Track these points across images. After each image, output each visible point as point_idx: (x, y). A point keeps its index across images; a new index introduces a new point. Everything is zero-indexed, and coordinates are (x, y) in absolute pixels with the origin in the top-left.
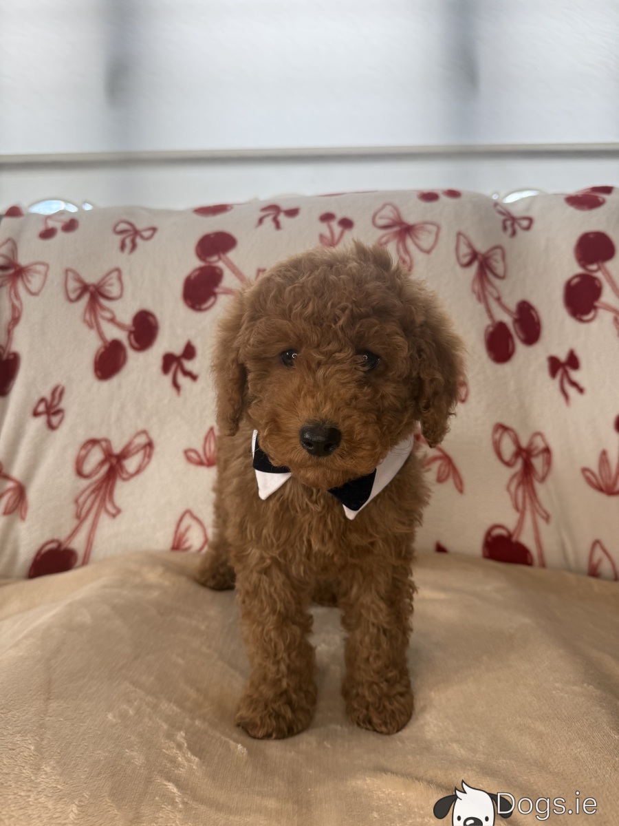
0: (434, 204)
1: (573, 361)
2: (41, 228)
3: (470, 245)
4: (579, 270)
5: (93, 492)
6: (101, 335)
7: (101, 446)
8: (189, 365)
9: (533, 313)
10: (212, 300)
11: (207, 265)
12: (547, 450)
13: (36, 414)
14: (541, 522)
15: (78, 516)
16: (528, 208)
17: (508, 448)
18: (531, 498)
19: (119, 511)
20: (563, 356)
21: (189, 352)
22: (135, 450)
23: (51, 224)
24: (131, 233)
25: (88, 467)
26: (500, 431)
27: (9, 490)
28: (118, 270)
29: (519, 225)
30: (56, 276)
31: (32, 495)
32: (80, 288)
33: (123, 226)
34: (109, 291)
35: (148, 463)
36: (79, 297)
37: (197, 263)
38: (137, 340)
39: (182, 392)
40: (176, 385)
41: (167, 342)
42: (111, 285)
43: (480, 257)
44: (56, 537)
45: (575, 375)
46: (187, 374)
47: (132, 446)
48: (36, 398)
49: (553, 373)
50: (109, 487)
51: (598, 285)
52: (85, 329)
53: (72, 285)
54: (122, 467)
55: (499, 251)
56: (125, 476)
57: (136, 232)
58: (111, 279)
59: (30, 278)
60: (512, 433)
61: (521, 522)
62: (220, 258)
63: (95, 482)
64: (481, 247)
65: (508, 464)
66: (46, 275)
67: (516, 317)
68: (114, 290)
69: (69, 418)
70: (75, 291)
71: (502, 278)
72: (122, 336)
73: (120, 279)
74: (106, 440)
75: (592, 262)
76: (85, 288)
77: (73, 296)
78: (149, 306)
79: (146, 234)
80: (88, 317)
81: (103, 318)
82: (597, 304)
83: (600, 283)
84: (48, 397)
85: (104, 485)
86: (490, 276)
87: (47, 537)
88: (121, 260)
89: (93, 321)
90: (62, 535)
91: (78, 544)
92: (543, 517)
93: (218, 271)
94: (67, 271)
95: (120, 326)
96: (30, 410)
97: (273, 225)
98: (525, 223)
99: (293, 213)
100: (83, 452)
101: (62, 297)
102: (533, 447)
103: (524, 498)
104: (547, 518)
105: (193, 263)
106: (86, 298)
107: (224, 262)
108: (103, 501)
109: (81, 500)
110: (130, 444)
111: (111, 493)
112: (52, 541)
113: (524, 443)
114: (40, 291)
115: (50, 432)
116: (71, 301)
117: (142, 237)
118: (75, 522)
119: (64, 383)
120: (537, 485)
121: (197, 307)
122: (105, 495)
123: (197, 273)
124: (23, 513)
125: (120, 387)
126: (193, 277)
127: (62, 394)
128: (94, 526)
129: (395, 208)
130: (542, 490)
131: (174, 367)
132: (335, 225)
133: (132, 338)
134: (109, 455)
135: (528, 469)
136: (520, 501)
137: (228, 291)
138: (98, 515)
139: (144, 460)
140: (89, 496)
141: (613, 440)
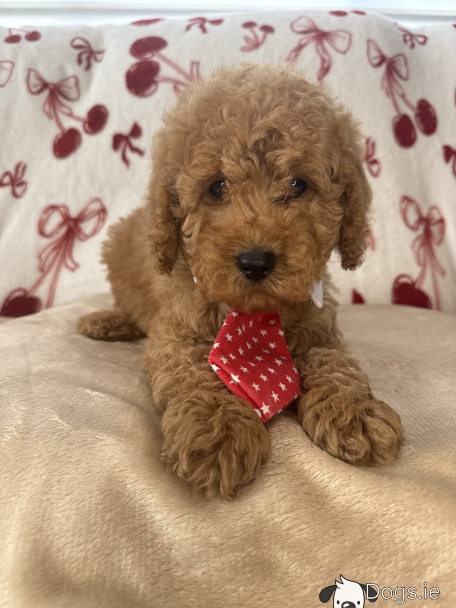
0: (344, 18)
2: (7, 35)
3: (379, 50)
5: (54, 249)
6: (59, 124)
7: (60, 211)
8: (136, 143)
9: (430, 110)
10: (153, 87)
12: (442, 221)
13: (2, 184)
14: (439, 277)
15: (41, 270)
17: (413, 217)
18: (430, 257)
19: (77, 266)
20: (455, 146)
21: (136, 131)
22: (91, 215)
23: (14, 33)
25: (49, 227)
26: (405, 203)
28: (76, 78)
29: (417, 40)
30: (20, 73)
32: (40, 85)
33: (78, 42)
34: (67, 92)
35: (102, 225)
36: (40, 91)
37: (134, 60)
38: (90, 126)
39: (131, 165)
40: (125, 160)
41: (116, 125)
42: (69, 88)
43: (387, 60)
44: (23, 286)
46: (135, 150)
47: (87, 213)
49: (447, 158)
50: (68, 245)
52: (45, 119)
53: (34, 81)
54: (79, 230)
55: (402, 58)
56: (82, 236)
58: (69, 83)
60: (415, 205)
61: (422, 274)
63: (56, 241)
64: (389, 53)
65: (413, 229)
66: (11, 71)
67: (417, 112)
69: (32, 189)
70: (36, 86)
71: (406, 79)
72: (78, 126)
73: (77, 85)
74: (65, 207)
76: (45, 85)
77: (34, 90)
78: (101, 101)
80: (47, 109)
84: (12, 171)
86: (396, 77)
87: (14, 286)
88: (78, 71)
89: (52, 113)
90: (28, 285)
91: (41, 293)
92: (440, 272)
94: (30, 70)
95: (77, 118)
97: (200, 30)
99: (218, 22)
100: (45, 216)
101: (24, 90)
102: (431, 217)
103: (425, 256)
104: (443, 273)
106: (46, 93)
107: (158, 57)
108: (63, 257)
110: (86, 209)
111: (70, 251)
112: (19, 290)
113: (425, 213)
114: (5, 84)
115: (14, 199)
116: (32, 93)
118: (38, 275)
119: (26, 160)
120: (435, 247)
121: (141, 94)
122: (65, 251)
123: (135, 68)
125: (75, 163)
126: (132, 70)
127: (24, 169)
128: (56, 278)
129: (310, 20)
130: (439, 251)
131: (123, 144)
132: (257, 30)
133: (87, 126)
134: (67, 219)
135: (428, 235)
136: (422, 258)
137: (167, 80)
138: (59, 269)
139: (99, 224)
140: (50, 253)
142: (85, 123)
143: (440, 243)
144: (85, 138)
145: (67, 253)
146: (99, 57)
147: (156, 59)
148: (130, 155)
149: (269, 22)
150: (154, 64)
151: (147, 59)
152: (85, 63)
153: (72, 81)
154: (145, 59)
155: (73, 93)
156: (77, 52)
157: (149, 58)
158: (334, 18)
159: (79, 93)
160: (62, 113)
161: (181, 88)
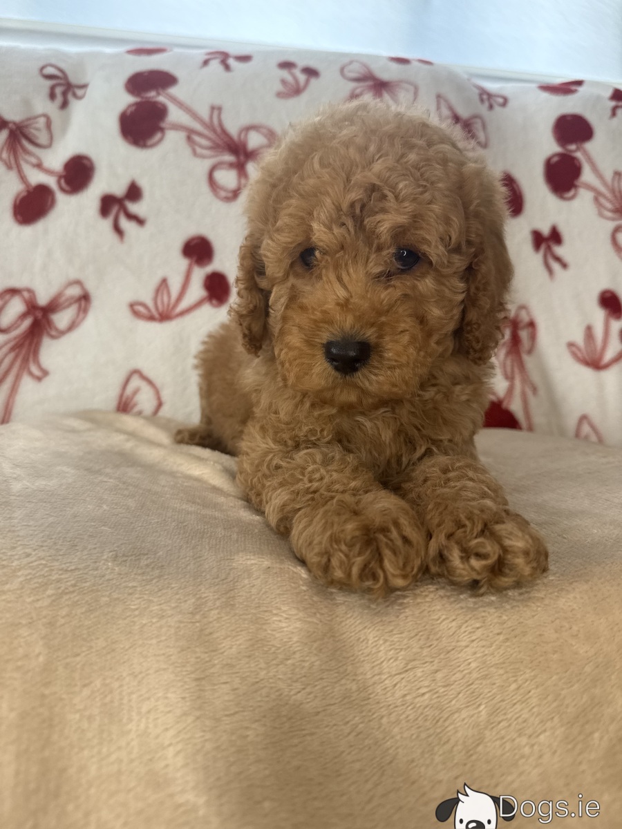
0: (406, 66)
1: (556, 237)
3: (451, 108)
4: (558, 149)
5: (12, 349)
6: (23, 178)
7: (23, 297)
8: (133, 208)
9: (515, 186)
10: (158, 135)
11: (144, 100)
12: (532, 325)
14: (530, 394)
18: (519, 367)
19: (45, 373)
20: (545, 231)
21: (134, 192)
22: (67, 304)
25: (6, 319)
28: (47, 117)
29: (495, 101)
33: (50, 71)
34: (34, 136)
35: (84, 318)
38: (68, 183)
39: (126, 238)
40: (118, 230)
41: (105, 182)
42: (38, 129)
43: (461, 120)
45: (559, 250)
46: (132, 217)
47: (63, 299)
49: (537, 247)
50: (33, 345)
51: (578, 164)
54: (49, 323)
55: (478, 121)
56: (53, 333)
58: (37, 123)
61: (510, 390)
62: (159, 94)
63: (15, 338)
71: (484, 146)
72: (51, 182)
73: (48, 126)
74: (29, 291)
76: (2, 124)
78: (85, 150)
82: (577, 183)
83: (580, 162)
85: (27, 343)
89: (13, 161)
92: (531, 389)
95: (48, 171)
97: (221, 67)
98: (500, 100)
99: (244, 59)
102: (519, 319)
103: (513, 367)
104: (535, 390)
105: (125, 100)
107: (166, 97)
108: (25, 361)
110: (60, 295)
111: (36, 353)
117: (74, 94)
120: (525, 357)
121: (143, 143)
122: (28, 353)
123: (133, 108)
125: (46, 232)
126: (129, 112)
128: (14, 390)
129: (365, 65)
130: (529, 361)
131: (115, 210)
132: (297, 72)
133: (63, 181)
134: (32, 307)
135: (515, 341)
136: (509, 369)
137: (177, 127)
138: (18, 378)
139: (78, 315)
140: (6, 355)
141: (598, 316)
142: (60, 177)
143: (530, 352)
144: (61, 197)
145: (31, 356)
146: (79, 92)
147: (161, 99)
148: (125, 223)
149: (312, 64)
150: (159, 106)
151: (150, 98)
152: (59, 99)
153: (42, 121)
154: (146, 98)
155: (42, 138)
156: (49, 83)
157: (153, 97)
158: (395, 66)
159: (51, 138)
160: (27, 162)
161: (197, 138)
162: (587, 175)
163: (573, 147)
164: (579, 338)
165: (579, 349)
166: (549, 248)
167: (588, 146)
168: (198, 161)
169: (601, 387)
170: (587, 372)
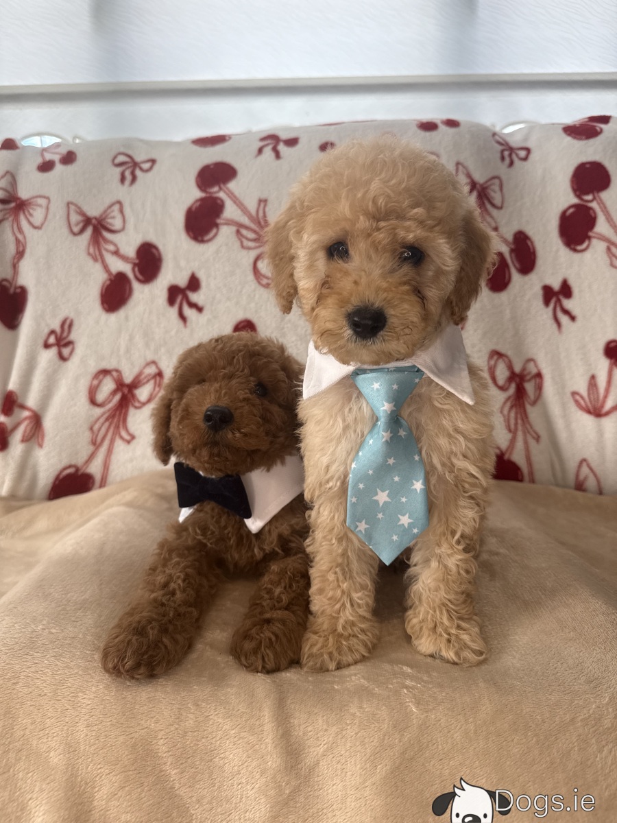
0: (434, 134)
1: (566, 290)
2: (39, 161)
3: (469, 176)
4: (575, 201)
5: (107, 419)
6: (106, 268)
7: (112, 375)
8: (194, 297)
9: (529, 243)
10: (214, 231)
11: (208, 195)
12: (539, 375)
13: (47, 346)
14: (532, 442)
15: (94, 443)
16: (526, 139)
17: (502, 373)
18: (523, 420)
19: (133, 437)
20: (556, 285)
21: (194, 284)
22: (145, 381)
23: (48, 157)
24: (130, 165)
25: (101, 396)
26: (495, 357)
27: (26, 418)
28: (119, 202)
29: (517, 155)
30: (58, 209)
31: (48, 423)
32: (82, 221)
33: (121, 159)
34: (111, 224)
35: (158, 392)
36: (82, 231)
37: (197, 194)
38: (141, 272)
39: (188, 324)
40: (182, 317)
41: (172, 274)
42: (113, 218)
43: (478, 186)
44: (73, 463)
45: (568, 304)
46: (193, 305)
47: (143, 376)
48: (46, 331)
49: (547, 302)
50: (122, 415)
51: (593, 215)
52: (91, 262)
53: (75, 218)
54: (134, 396)
55: (497, 181)
56: (137, 404)
57: (136, 165)
58: (113, 211)
59: (31, 211)
60: (506, 359)
61: (513, 441)
62: (221, 189)
63: (109, 411)
64: (480, 178)
65: (502, 388)
66: (47, 209)
67: (513, 247)
68: (117, 223)
69: (80, 350)
70: (77, 224)
71: (500, 208)
72: (126, 268)
73: (121, 211)
74: (117, 371)
75: (587, 193)
76: (87, 221)
77: (76, 229)
78: (152, 238)
79: (146, 166)
80: (91, 250)
81: (107, 250)
82: (590, 234)
83: (595, 213)
84: (58, 330)
86: (489, 206)
87: (65, 463)
88: (121, 192)
89: (97, 253)
90: (80, 460)
91: (95, 469)
92: (534, 438)
93: (219, 201)
94: (68, 204)
95: (124, 258)
96: (41, 342)
97: (273, 155)
98: (523, 154)
99: (292, 142)
100: (95, 382)
101: (65, 231)
102: (525, 373)
103: (516, 419)
104: (538, 438)
105: (194, 194)
106: (89, 231)
107: (225, 192)
108: (117, 427)
109: (96, 427)
110: (140, 374)
111: (125, 420)
112: (70, 466)
113: (517, 369)
114: (42, 224)
115: (61, 362)
116: (75, 234)
117: (141, 169)
118: (91, 448)
119: (72, 315)
120: (528, 407)
121: (200, 238)
122: (119, 421)
123: (198, 204)
124: (40, 440)
125: (127, 318)
126: (193, 208)
127: (71, 326)
128: (110, 451)
130: (533, 413)
131: (179, 299)
133: (136, 270)
134: (120, 385)
135: (520, 393)
136: (512, 422)
137: (230, 222)
138: (112, 442)
139: (154, 389)
140: (103, 424)
141: (602, 365)
142: (134, 265)
143: (534, 403)
144: (136, 286)
145: (121, 423)
148: (188, 311)
151: (212, 193)
153: (116, 208)
157: (214, 193)
158: (422, 135)
159: (125, 222)
161: (244, 232)
162: (602, 226)
163: (589, 197)
164: (583, 388)
165: (582, 397)
166: (559, 301)
167: (604, 195)
168: (244, 252)
169: (600, 433)
170: (587, 420)
